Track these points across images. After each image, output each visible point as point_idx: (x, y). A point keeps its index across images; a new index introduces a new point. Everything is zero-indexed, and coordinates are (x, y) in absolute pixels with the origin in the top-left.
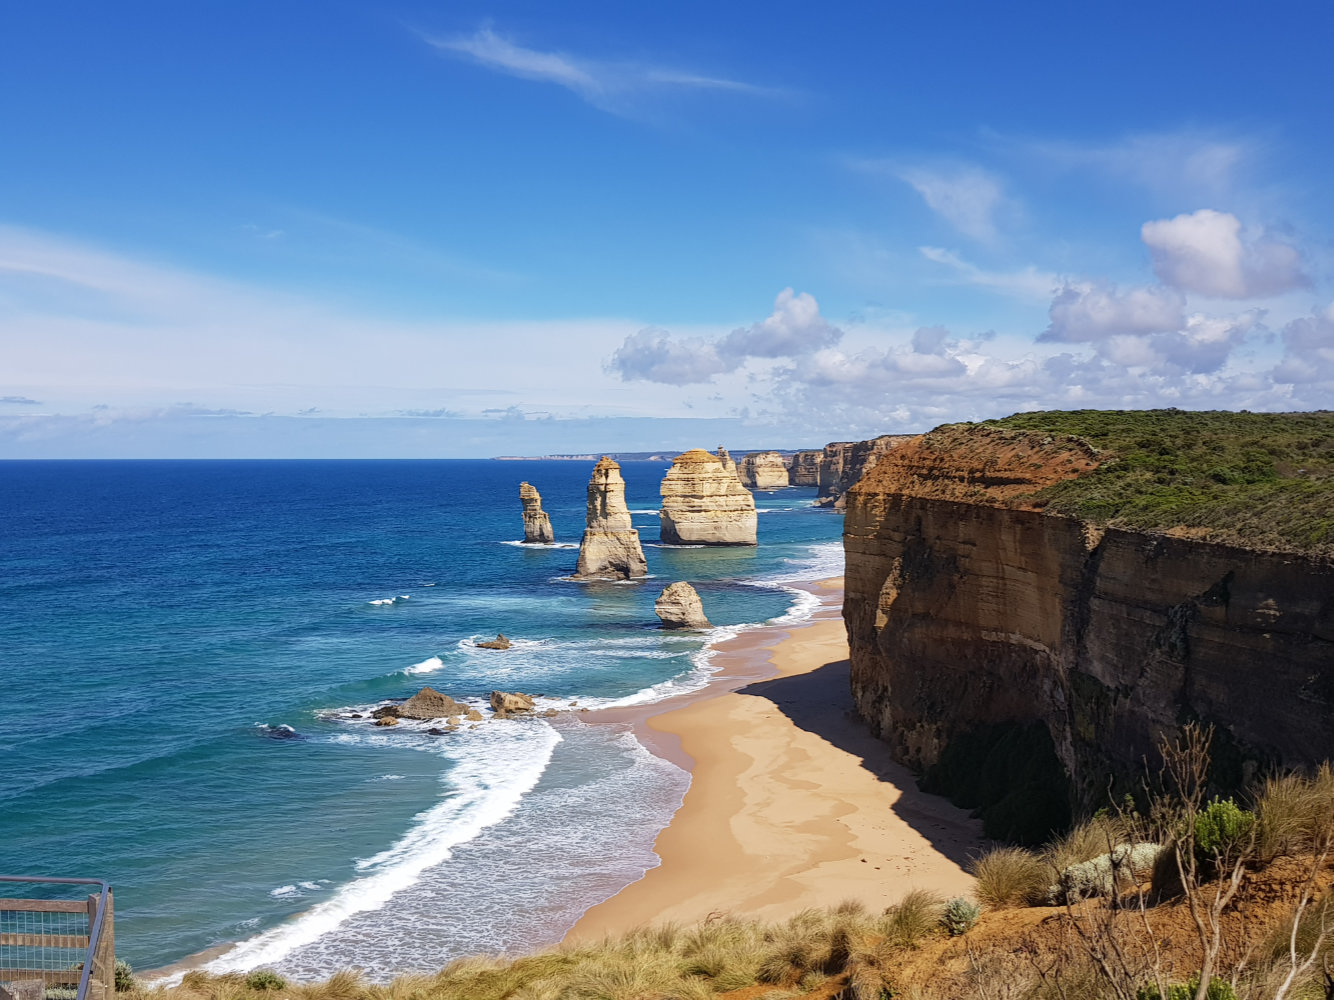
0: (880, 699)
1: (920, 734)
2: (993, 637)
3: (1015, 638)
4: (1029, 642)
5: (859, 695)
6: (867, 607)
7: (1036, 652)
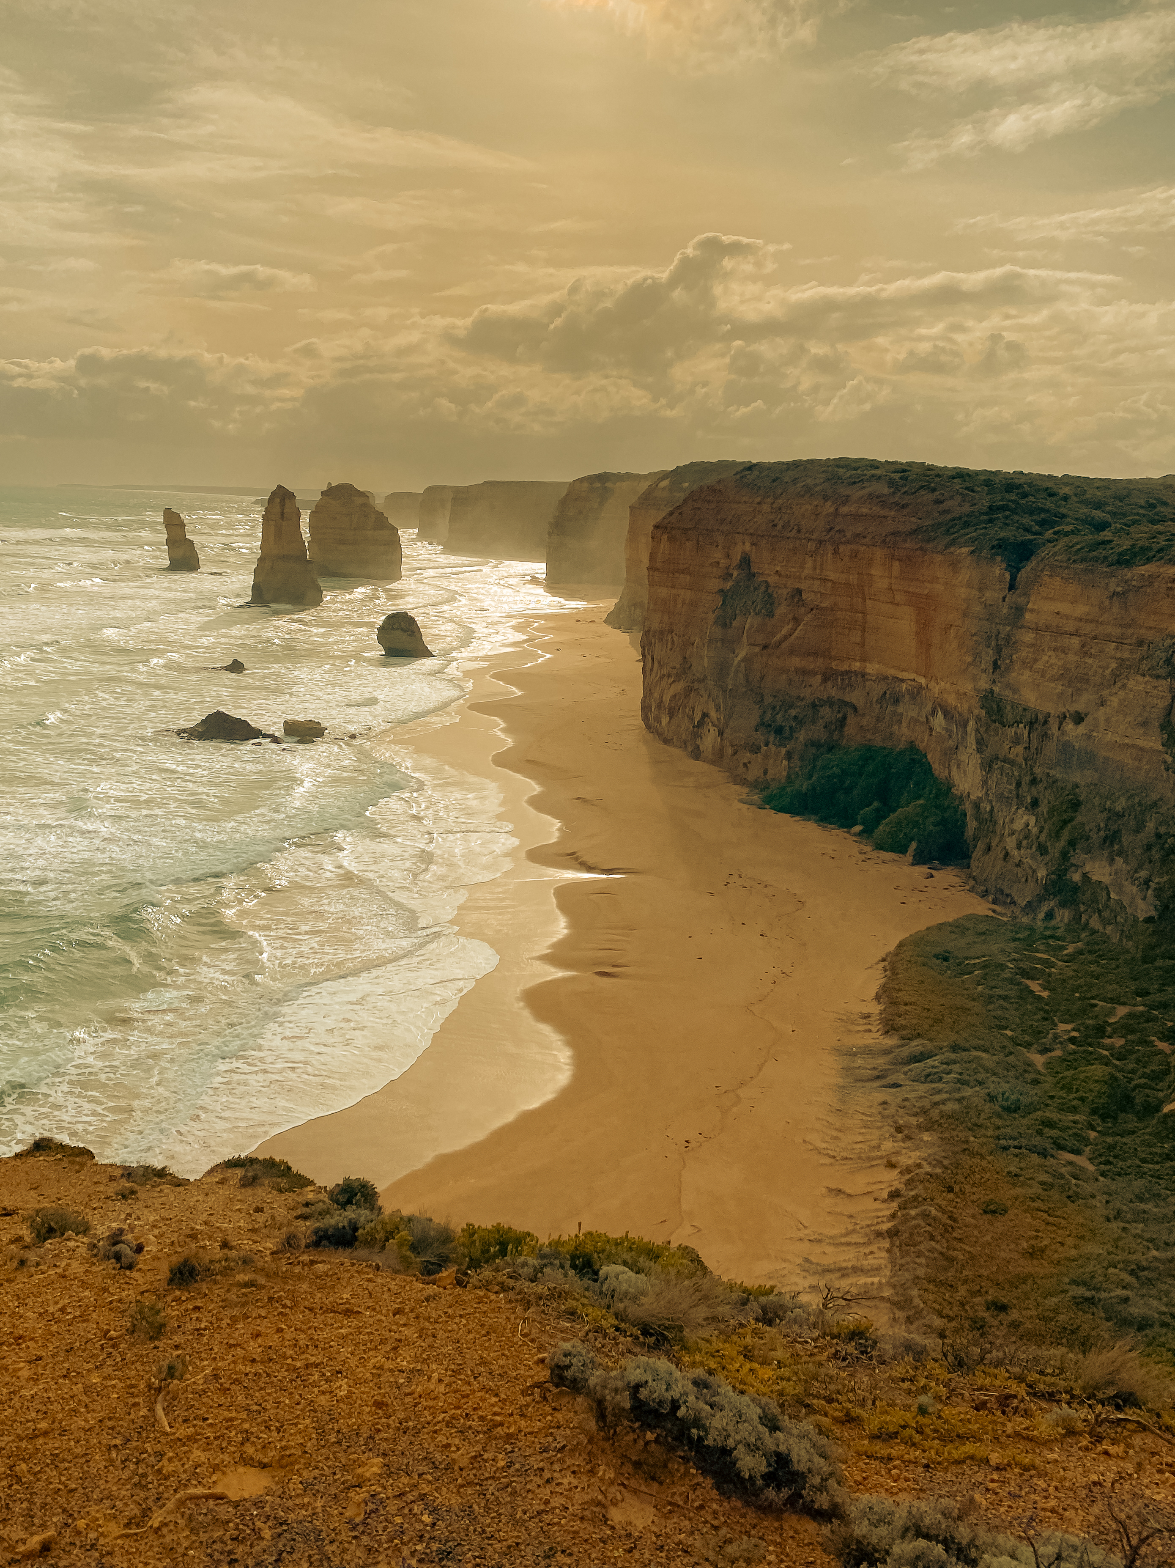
0: (701, 724)
1: (766, 757)
2: (845, 667)
3: (872, 668)
4: (892, 672)
5: (665, 720)
6: (675, 638)
7: (902, 681)
